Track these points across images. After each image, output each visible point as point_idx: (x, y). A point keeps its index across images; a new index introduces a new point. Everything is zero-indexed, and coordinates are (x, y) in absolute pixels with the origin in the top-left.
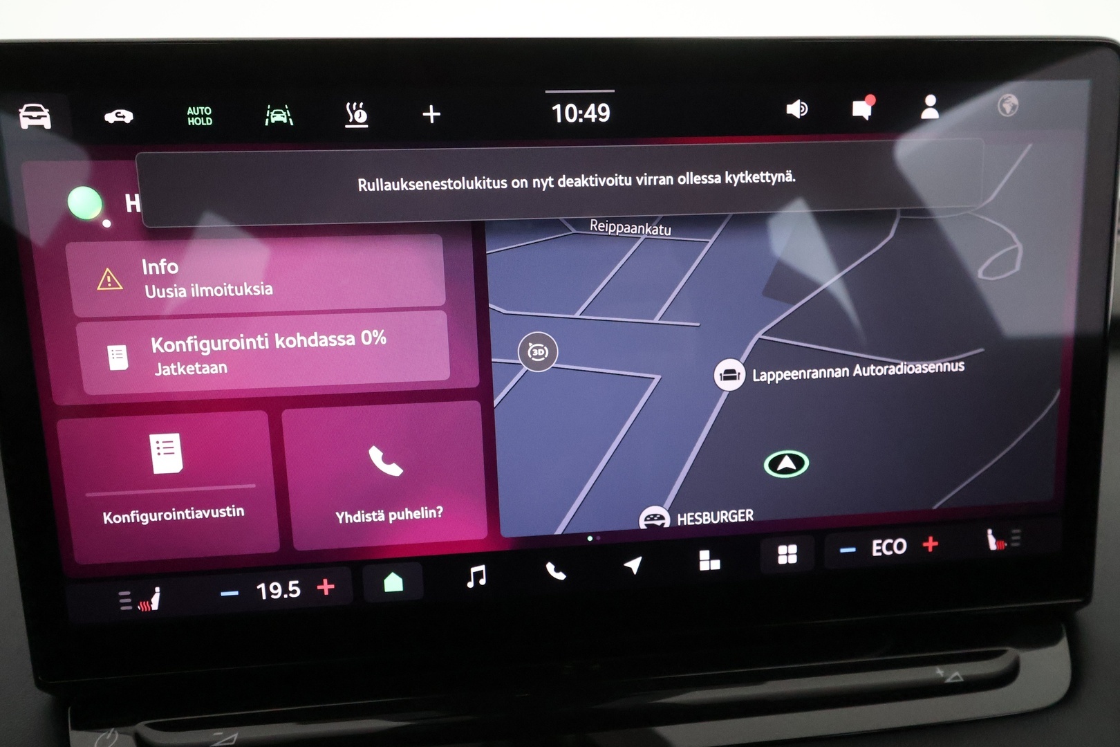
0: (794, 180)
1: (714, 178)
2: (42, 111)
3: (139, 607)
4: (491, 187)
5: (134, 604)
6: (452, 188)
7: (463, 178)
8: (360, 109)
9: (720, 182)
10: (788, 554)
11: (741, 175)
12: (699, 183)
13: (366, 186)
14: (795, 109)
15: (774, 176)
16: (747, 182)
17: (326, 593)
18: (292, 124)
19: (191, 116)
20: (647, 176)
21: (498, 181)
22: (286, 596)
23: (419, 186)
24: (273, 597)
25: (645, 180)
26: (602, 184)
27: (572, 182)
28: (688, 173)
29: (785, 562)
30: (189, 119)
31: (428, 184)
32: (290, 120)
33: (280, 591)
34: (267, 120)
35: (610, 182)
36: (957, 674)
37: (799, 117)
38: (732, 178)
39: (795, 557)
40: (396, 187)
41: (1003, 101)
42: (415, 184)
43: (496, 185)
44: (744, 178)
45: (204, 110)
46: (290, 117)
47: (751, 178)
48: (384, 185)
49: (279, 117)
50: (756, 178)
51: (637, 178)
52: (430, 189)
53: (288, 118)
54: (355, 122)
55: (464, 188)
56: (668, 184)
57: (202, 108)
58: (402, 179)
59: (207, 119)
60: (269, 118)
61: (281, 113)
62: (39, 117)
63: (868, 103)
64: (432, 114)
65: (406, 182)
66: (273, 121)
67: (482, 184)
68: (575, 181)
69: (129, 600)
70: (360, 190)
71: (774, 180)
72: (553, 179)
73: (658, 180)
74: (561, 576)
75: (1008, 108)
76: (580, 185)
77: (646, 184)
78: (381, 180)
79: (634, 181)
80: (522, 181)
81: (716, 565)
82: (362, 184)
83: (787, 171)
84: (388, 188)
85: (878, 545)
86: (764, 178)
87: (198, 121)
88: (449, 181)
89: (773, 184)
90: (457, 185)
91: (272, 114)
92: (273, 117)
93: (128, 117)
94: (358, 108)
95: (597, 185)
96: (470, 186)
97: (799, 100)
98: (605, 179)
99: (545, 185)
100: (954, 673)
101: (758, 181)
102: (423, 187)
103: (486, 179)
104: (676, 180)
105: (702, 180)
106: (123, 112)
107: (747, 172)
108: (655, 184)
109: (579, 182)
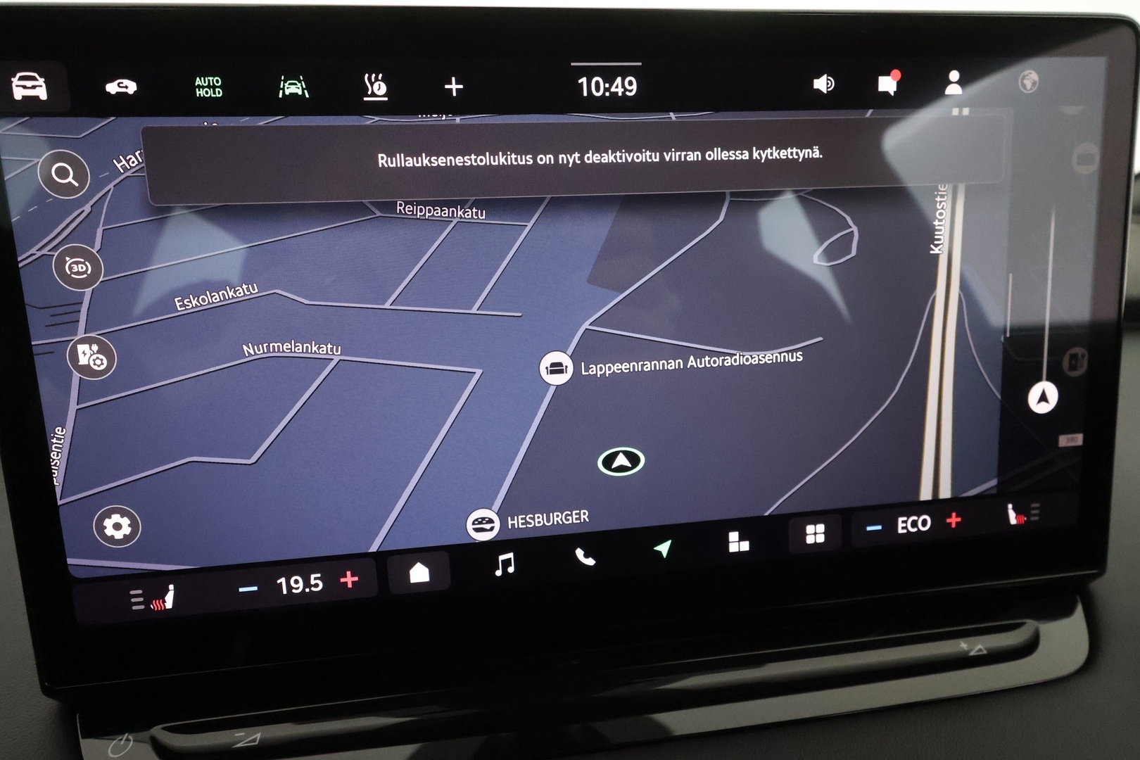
0: (821, 156)
1: (742, 154)
2: (37, 80)
3: (152, 606)
4: (516, 163)
5: (147, 603)
6: (476, 164)
7: (487, 153)
8: (379, 80)
9: (747, 158)
10: (815, 534)
11: (769, 151)
12: (727, 159)
13: (387, 162)
14: (822, 84)
15: (801, 152)
16: (774, 158)
17: (350, 586)
18: (307, 96)
19: (199, 87)
20: (675, 152)
21: (524, 156)
22: (307, 590)
23: (441, 161)
24: (294, 591)
25: (673, 156)
26: (630, 160)
27: (599, 158)
28: (715, 149)
29: (813, 542)
30: (197, 89)
31: (451, 160)
32: (306, 91)
33: (301, 585)
34: (281, 92)
35: (638, 157)
36: (980, 646)
37: (825, 92)
38: (759, 154)
39: (823, 536)
40: (418, 163)
41: (1024, 78)
42: (437, 160)
43: (521, 161)
44: (772, 154)
45: (213, 80)
46: (305, 89)
47: (779, 154)
48: (405, 161)
49: (293, 88)
50: (783, 154)
51: (665, 154)
52: (453, 164)
53: (303, 90)
54: (373, 95)
55: (488, 164)
56: (695, 159)
57: (211, 78)
58: (424, 154)
59: (217, 90)
60: (283, 89)
61: (296, 84)
62: (34, 87)
63: (894, 79)
64: (454, 86)
65: (429, 158)
66: (287, 92)
67: (506, 159)
68: (601, 157)
69: (141, 599)
70: (380, 166)
71: (801, 156)
72: (579, 155)
73: (686, 156)
74: (590, 562)
75: (1028, 84)
76: (607, 161)
77: (673, 160)
78: (402, 155)
79: (662, 157)
80: (548, 156)
81: (745, 546)
82: (382, 160)
83: (814, 147)
84: (409, 163)
85: (903, 522)
86: (792, 153)
87: (207, 93)
88: (473, 157)
89: (800, 160)
90: (481, 161)
91: (286, 85)
92: (288, 88)
93: (131, 87)
94: (377, 80)
95: (624, 161)
96: (494, 161)
97: (826, 75)
98: (632, 154)
99: (571, 161)
100: (977, 646)
101: (785, 157)
102: (446, 163)
103: (511, 155)
104: (703, 156)
105: (730, 156)
106: (126, 82)
107: (774, 148)
108: (683, 159)
109: (606, 158)
